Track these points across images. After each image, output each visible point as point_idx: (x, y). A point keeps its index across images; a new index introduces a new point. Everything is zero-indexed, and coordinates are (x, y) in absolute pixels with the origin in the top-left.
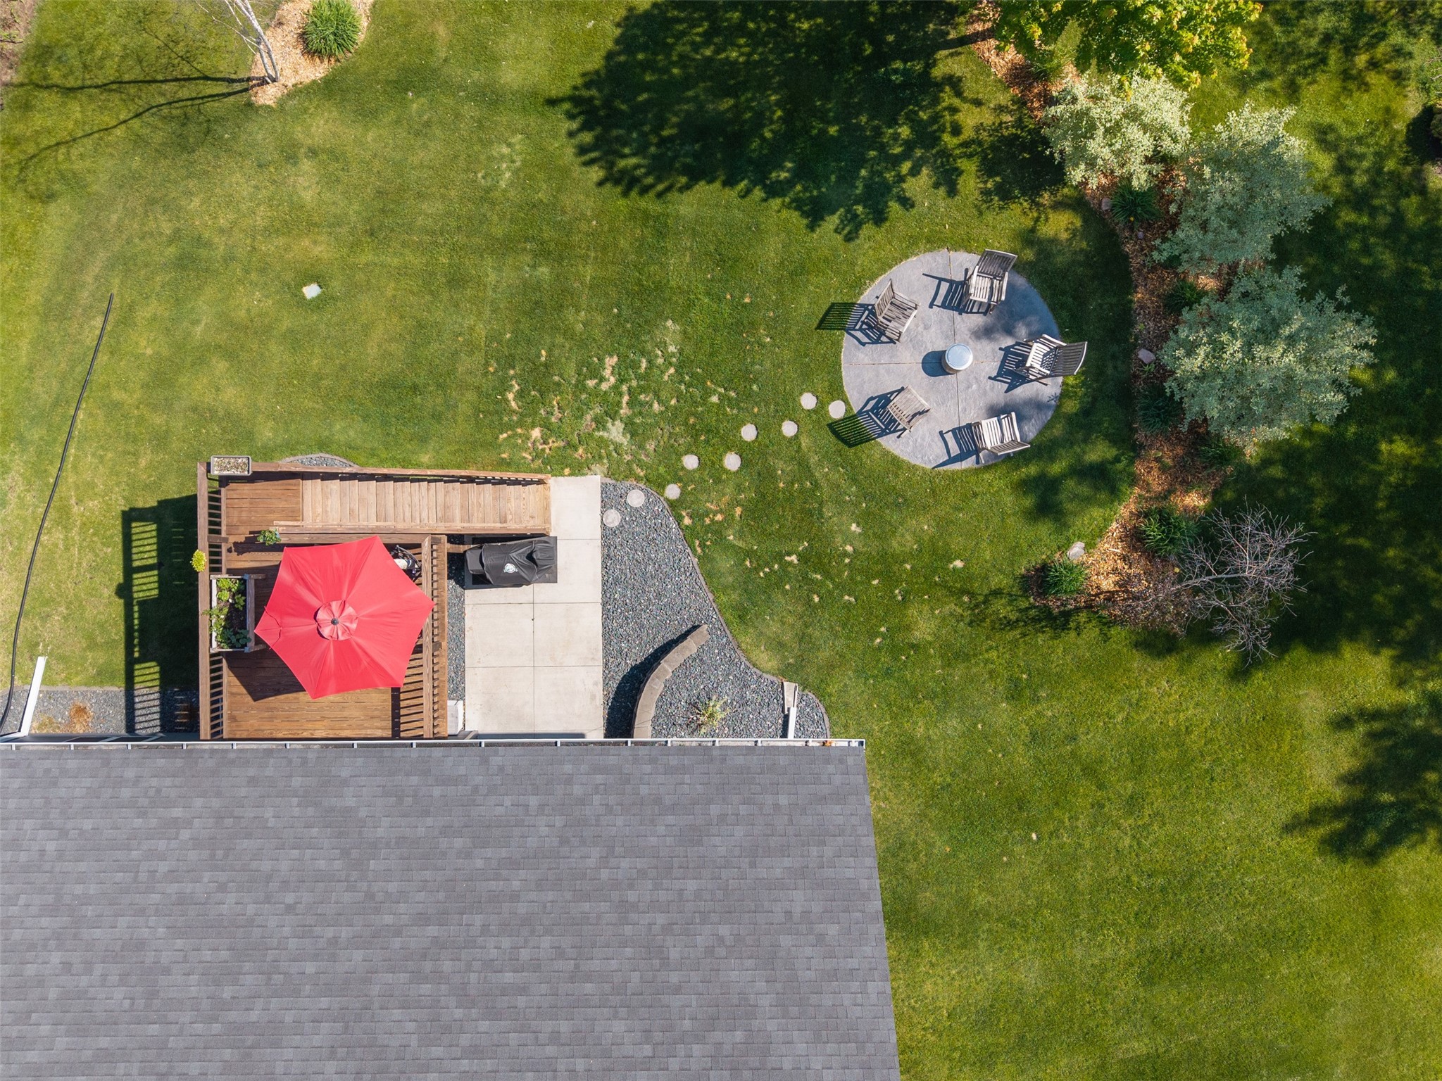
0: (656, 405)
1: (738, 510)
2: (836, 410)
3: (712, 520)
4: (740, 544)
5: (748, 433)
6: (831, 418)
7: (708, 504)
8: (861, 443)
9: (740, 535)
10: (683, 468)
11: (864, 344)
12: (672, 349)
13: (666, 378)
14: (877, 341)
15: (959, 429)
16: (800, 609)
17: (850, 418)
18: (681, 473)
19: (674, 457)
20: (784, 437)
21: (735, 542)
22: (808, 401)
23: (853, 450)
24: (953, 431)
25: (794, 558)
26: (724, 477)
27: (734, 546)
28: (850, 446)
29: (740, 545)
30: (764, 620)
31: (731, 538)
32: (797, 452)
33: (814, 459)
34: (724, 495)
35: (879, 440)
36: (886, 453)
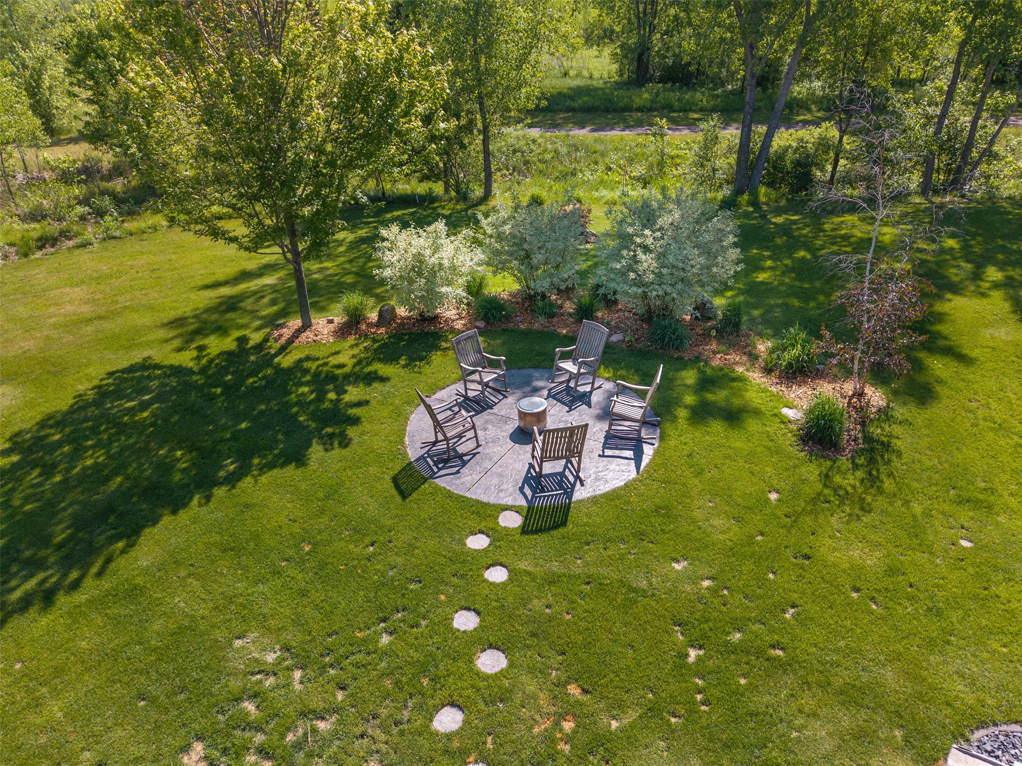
0: (322, 725)
1: (573, 690)
2: (511, 521)
3: (568, 739)
4: (632, 715)
5: (465, 621)
6: (516, 529)
7: (536, 730)
8: (567, 515)
9: (617, 707)
10: (449, 736)
11: (458, 472)
12: (271, 658)
13: (298, 687)
14: (464, 463)
15: (605, 443)
16: (789, 679)
17: (529, 513)
18: (456, 744)
19: (420, 740)
20: (503, 583)
21: (626, 721)
22: (478, 542)
23: (570, 526)
24: (604, 447)
25: (693, 654)
26: (506, 683)
27: (632, 726)
28: (564, 523)
29: (635, 715)
30: (798, 741)
31: (614, 724)
32: (533, 580)
33: (555, 567)
34: (535, 698)
35: (573, 499)
36: (594, 500)
